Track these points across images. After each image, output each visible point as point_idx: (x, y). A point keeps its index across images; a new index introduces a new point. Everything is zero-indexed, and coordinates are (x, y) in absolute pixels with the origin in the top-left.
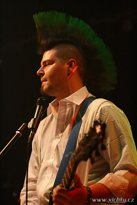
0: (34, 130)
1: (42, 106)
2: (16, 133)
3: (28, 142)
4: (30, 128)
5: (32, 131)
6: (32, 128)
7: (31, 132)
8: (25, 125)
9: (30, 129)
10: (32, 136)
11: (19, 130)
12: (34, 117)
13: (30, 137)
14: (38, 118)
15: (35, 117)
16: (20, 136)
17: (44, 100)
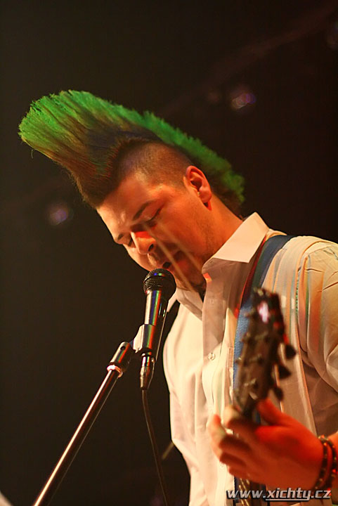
0: (149, 354)
1: (158, 292)
2: (107, 372)
3: (142, 386)
4: (139, 351)
5: (146, 356)
6: (144, 350)
7: (144, 358)
8: (127, 347)
9: (141, 352)
10: (147, 368)
11: (113, 361)
12: (143, 323)
13: (142, 373)
14: (154, 323)
15: (147, 322)
16: (120, 376)
17: (160, 274)
